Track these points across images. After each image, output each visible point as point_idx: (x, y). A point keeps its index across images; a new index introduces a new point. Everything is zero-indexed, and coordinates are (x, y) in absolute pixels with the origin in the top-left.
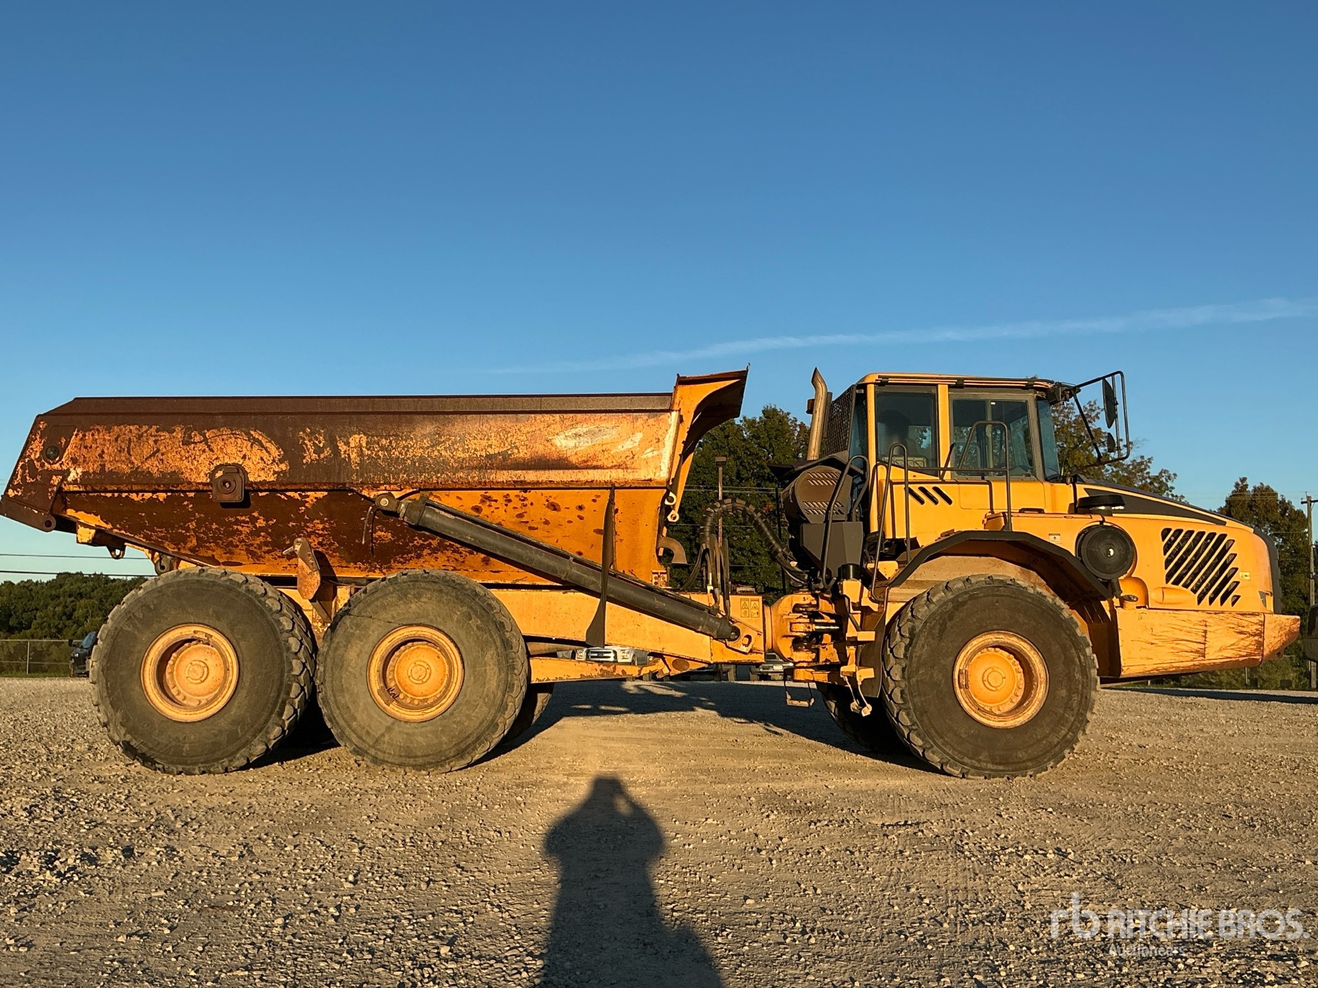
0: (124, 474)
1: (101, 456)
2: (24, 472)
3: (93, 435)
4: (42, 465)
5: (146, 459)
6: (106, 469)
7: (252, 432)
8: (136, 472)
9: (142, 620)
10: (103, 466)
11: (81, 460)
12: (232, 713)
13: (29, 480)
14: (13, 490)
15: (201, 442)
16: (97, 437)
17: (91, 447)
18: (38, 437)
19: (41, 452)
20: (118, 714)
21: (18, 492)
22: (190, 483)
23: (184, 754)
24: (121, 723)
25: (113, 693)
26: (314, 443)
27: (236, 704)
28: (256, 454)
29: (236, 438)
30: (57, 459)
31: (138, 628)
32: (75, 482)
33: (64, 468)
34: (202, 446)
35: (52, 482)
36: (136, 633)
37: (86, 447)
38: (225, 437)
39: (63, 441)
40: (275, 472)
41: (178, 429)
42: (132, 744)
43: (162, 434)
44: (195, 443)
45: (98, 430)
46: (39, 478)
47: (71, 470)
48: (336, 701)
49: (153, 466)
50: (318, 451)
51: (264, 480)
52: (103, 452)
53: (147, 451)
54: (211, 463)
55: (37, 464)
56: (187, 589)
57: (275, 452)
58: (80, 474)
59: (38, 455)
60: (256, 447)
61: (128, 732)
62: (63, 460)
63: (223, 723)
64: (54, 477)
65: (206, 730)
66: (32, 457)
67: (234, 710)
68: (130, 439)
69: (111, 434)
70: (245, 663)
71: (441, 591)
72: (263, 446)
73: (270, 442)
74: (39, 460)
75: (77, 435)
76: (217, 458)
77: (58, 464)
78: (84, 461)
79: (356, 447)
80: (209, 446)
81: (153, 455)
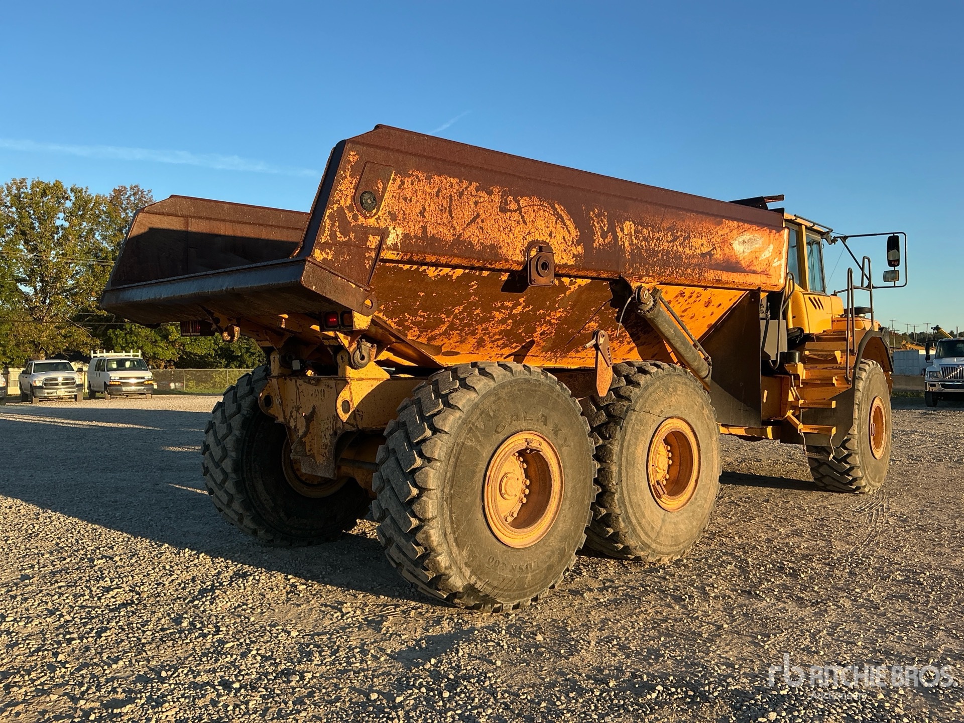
0: (447, 243)
1: (422, 213)
2: (333, 225)
3: (412, 184)
4: (355, 218)
5: (467, 226)
6: (429, 233)
7: (556, 206)
8: (458, 241)
9: (484, 431)
10: (424, 228)
11: (400, 217)
12: (559, 529)
13: (341, 238)
14: (322, 250)
15: (515, 211)
16: (416, 187)
17: (410, 200)
18: (348, 174)
19: (353, 198)
20: (464, 553)
21: (327, 254)
22: (507, 260)
23: (526, 586)
24: (466, 563)
25: (458, 528)
26: (601, 226)
27: (562, 518)
28: (560, 233)
29: (544, 211)
30: (374, 211)
31: (479, 442)
32: (395, 247)
33: (383, 225)
34: (516, 216)
35: (368, 244)
36: (478, 448)
37: (405, 199)
38: (535, 208)
39: (381, 186)
40: (574, 256)
41: (496, 190)
42: (477, 586)
43: (481, 195)
44: (511, 211)
45: (417, 177)
46: (352, 235)
47: (390, 228)
48: (630, 500)
49: (473, 235)
50: (604, 236)
51: (566, 263)
52: (424, 209)
53: (468, 215)
54: (524, 238)
55: (349, 215)
56: (519, 390)
57: (575, 233)
58: (401, 236)
59: (349, 202)
60: (560, 224)
61: (473, 573)
62: (380, 213)
63: (554, 542)
64: (371, 238)
65: (541, 553)
66: (342, 203)
67: (561, 525)
68: (451, 195)
69: (432, 186)
70: (567, 470)
71: (685, 384)
72: (564, 224)
73: (570, 220)
74: (350, 208)
75: (394, 180)
76: (529, 233)
77: (374, 219)
78: (404, 219)
79: (627, 235)
80: (523, 217)
81: (473, 220)
